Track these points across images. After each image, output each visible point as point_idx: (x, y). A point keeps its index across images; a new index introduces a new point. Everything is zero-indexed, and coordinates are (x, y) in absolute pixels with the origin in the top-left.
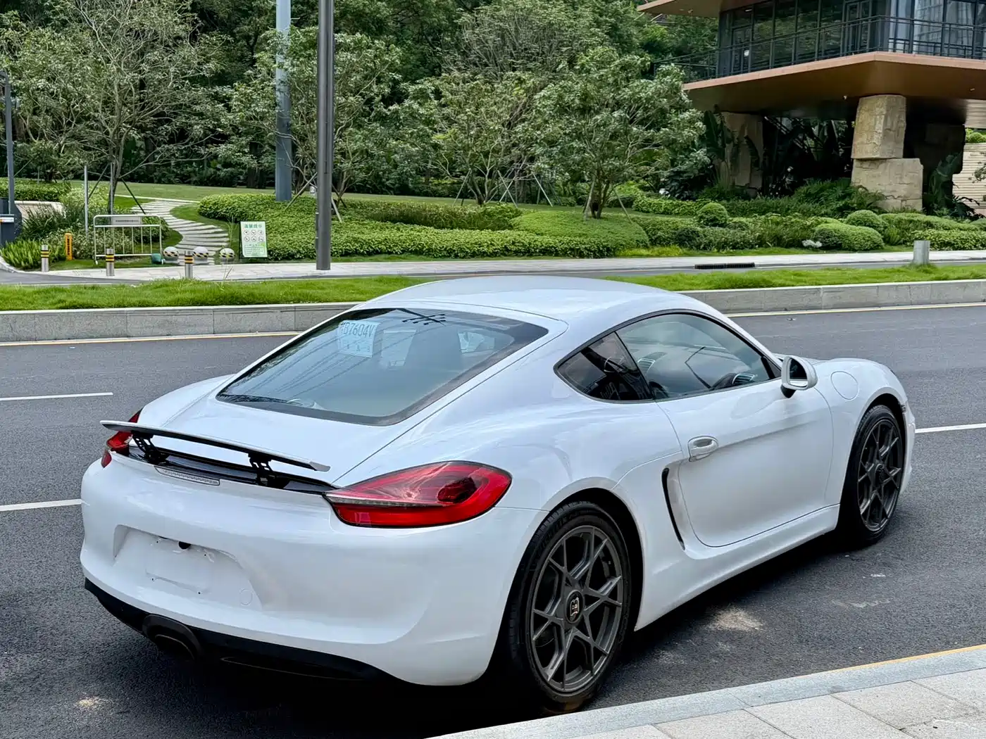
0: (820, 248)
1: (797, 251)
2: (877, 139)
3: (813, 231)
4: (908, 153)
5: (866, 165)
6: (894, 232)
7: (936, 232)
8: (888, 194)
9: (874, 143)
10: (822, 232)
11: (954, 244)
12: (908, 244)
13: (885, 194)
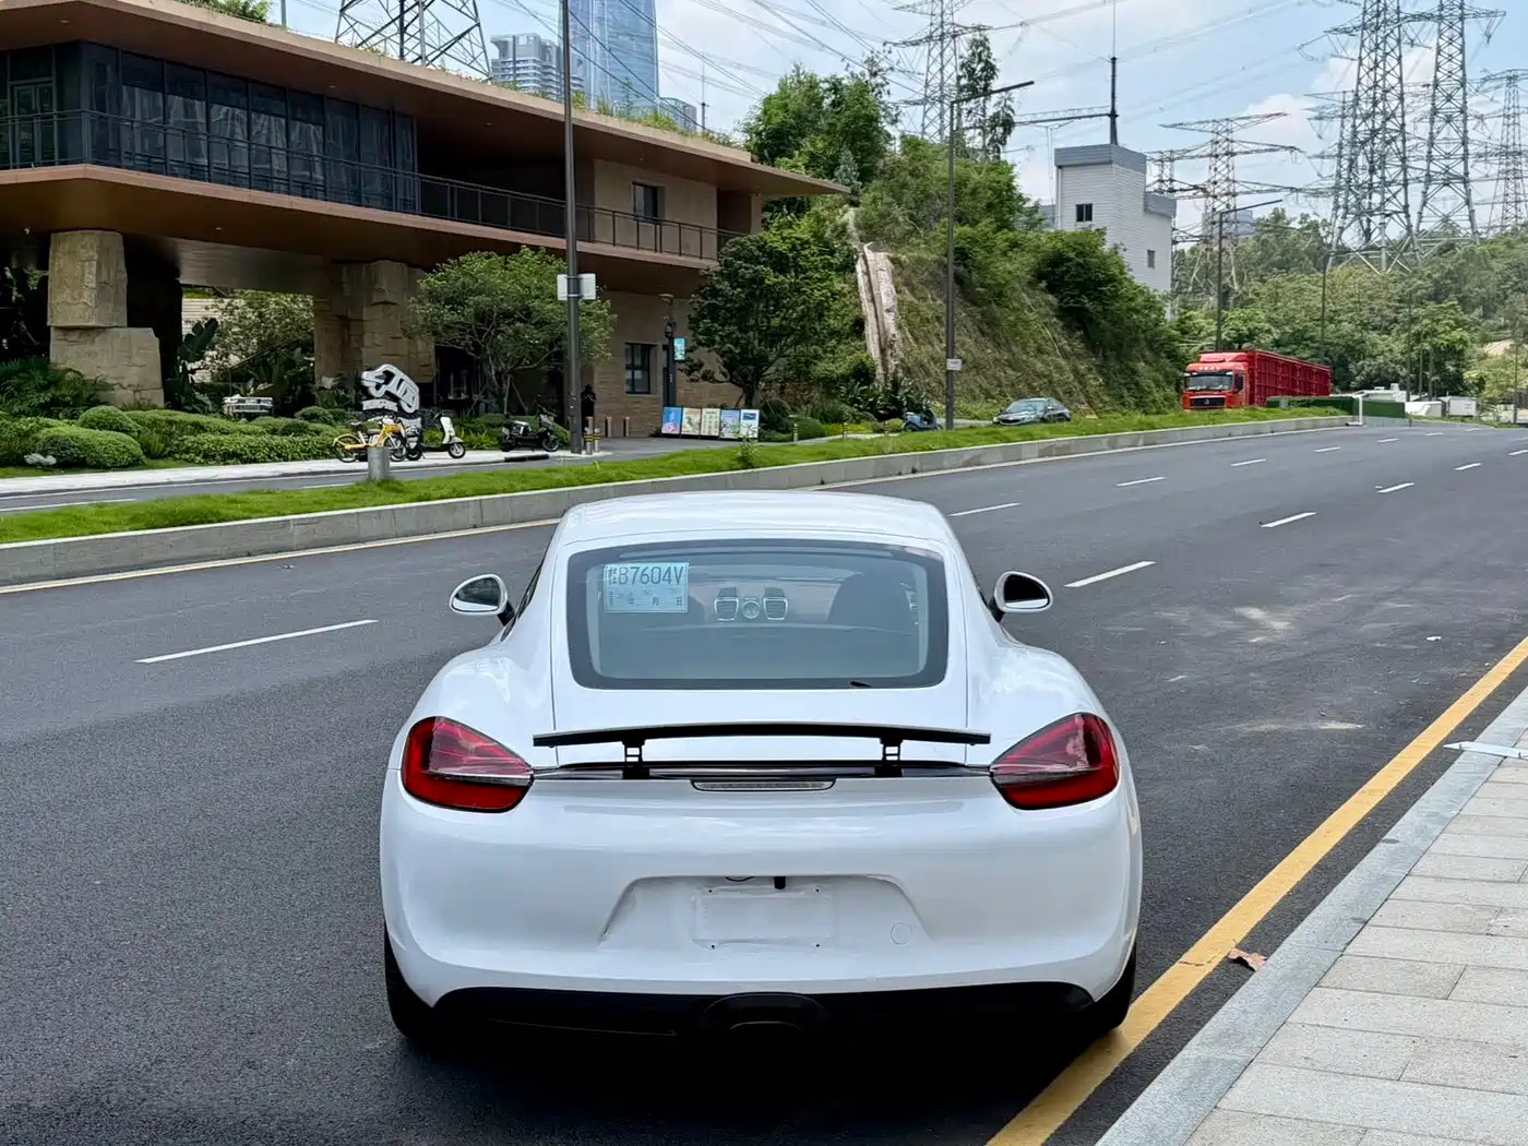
0: (54, 466)
1: (20, 471)
2: (88, 297)
3: (37, 440)
4: (134, 321)
5: (74, 337)
6: (155, 439)
7: (213, 438)
8: (115, 382)
9: (85, 303)
10: (53, 441)
11: (241, 455)
12: (177, 456)
13: (109, 381)
